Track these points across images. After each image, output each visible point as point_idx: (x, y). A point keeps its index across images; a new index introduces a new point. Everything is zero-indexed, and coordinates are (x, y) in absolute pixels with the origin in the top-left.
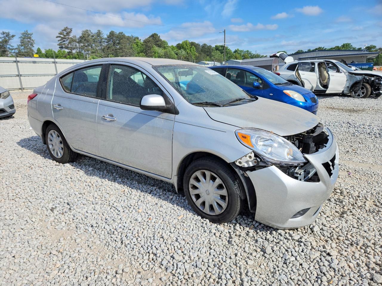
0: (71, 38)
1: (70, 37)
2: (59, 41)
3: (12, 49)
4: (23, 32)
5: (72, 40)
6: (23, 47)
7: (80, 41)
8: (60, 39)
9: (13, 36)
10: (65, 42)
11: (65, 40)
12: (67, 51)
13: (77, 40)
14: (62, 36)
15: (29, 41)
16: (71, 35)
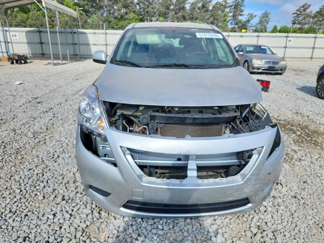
0: (307, 14)
1: (306, 12)
2: (294, 17)
3: (251, 27)
4: (264, 12)
5: (308, 16)
6: (260, 25)
7: (316, 16)
8: (296, 15)
9: (255, 16)
10: (299, 18)
11: (300, 16)
12: (299, 26)
13: (312, 16)
14: (298, 12)
15: (266, 20)
16: (308, 11)
